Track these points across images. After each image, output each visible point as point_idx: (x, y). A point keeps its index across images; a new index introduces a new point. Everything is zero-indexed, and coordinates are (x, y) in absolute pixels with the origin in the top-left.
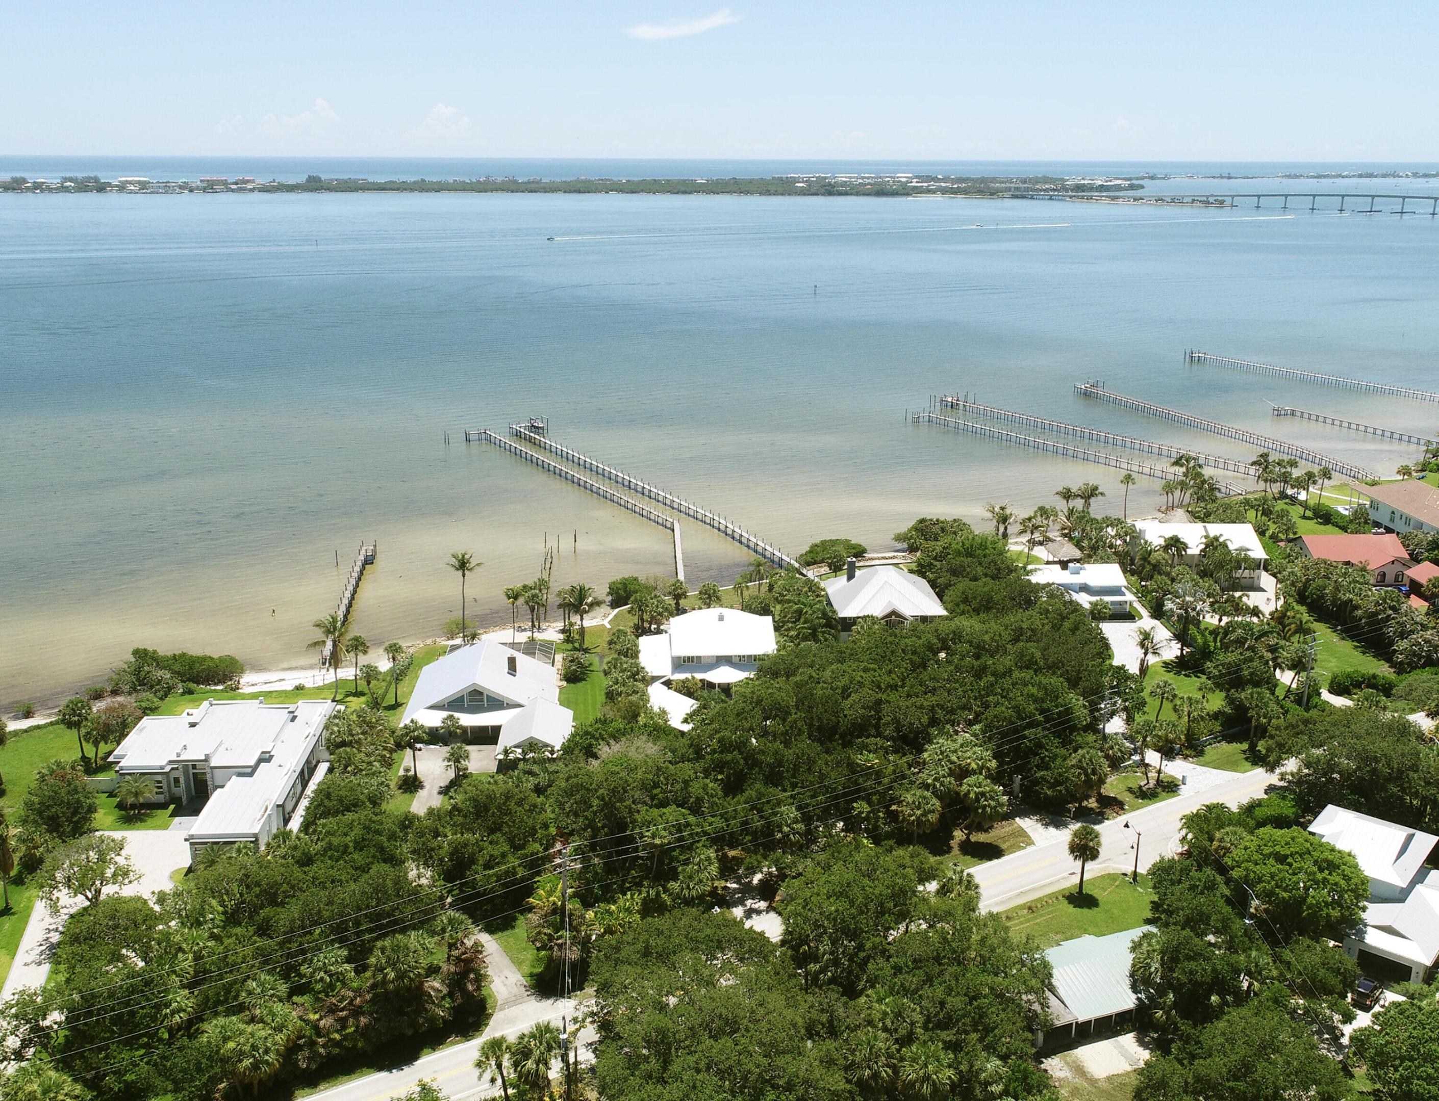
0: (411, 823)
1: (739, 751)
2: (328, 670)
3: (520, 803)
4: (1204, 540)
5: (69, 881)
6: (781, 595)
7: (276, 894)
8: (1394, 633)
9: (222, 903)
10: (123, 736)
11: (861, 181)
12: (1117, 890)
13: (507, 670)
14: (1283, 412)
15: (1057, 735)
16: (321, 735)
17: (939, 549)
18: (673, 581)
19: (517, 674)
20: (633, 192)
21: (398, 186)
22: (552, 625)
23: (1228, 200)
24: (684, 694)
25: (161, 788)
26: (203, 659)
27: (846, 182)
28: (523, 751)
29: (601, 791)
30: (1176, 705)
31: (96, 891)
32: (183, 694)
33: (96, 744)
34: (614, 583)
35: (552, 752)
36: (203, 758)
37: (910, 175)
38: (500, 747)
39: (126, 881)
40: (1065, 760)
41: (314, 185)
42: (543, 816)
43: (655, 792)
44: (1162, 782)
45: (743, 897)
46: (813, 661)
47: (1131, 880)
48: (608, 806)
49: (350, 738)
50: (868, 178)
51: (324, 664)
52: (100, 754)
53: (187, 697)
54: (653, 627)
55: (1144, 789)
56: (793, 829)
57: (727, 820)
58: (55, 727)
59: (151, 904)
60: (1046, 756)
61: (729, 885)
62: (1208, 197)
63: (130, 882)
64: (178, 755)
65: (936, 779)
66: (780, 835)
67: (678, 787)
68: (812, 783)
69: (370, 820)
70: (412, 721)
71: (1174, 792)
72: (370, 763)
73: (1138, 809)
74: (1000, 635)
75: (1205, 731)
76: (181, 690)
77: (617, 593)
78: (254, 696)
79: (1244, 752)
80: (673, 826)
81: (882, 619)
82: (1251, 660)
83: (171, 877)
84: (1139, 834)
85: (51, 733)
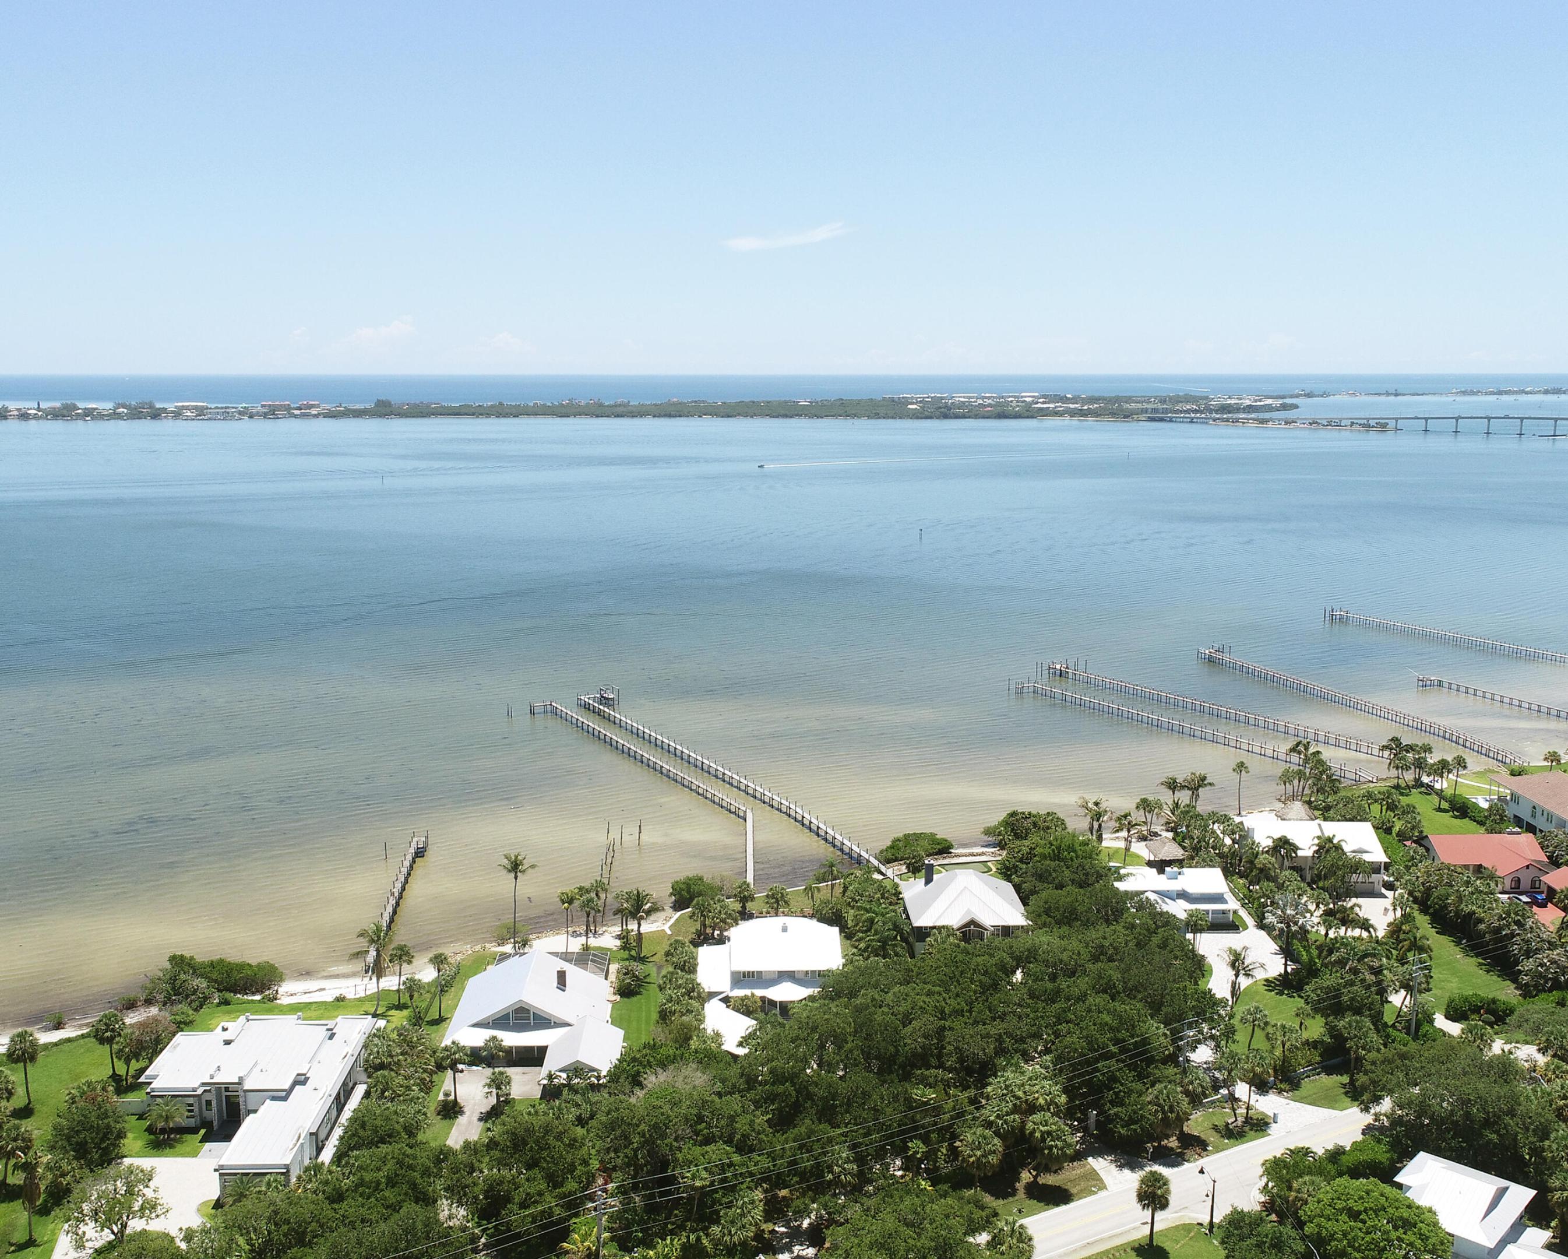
0: (446, 1157)
1: (792, 1082)
2: (371, 979)
3: (559, 1137)
4: (1316, 841)
5: (96, 1214)
6: (854, 900)
7: (304, 1233)
8: (1519, 952)
9: (249, 1242)
10: (156, 1053)
11: (980, 401)
12: (1191, 1243)
13: (555, 984)
14: (1428, 683)
15: (1133, 1067)
16: (359, 1054)
17: (1025, 850)
18: (740, 881)
19: (567, 988)
20: (729, 416)
21: (473, 410)
22: (610, 929)
23: (1392, 424)
24: (743, 1013)
25: (192, 1111)
26: (241, 967)
27: (963, 403)
28: (568, 1076)
29: (642, 1127)
30: (1268, 1034)
31: (121, 1224)
32: (219, 1005)
33: (128, 1062)
34: (677, 882)
35: (598, 1078)
36: (237, 1080)
37: (1037, 394)
38: (544, 1071)
39: (153, 1215)
40: (1141, 1095)
41: (384, 410)
42: (584, 1151)
43: (699, 1127)
44: (1251, 1118)
45: (791, 1242)
46: (878, 981)
47: (1207, 1232)
48: (648, 1142)
49: (390, 1060)
50: (989, 398)
51: (367, 972)
52: (131, 1072)
53: (223, 1007)
54: (717, 932)
55: (1231, 1127)
56: (844, 1169)
57: (774, 1160)
58: (86, 1040)
59: (178, 1242)
60: (1120, 1091)
61: (777, 1229)
62: (1368, 419)
63: (157, 1216)
64: (212, 1077)
65: (998, 1117)
66: (830, 1176)
67: (723, 1122)
68: (866, 1121)
69: (404, 1154)
70: (453, 1043)
71: (1262, 1130)
72: (408, 1088)
73: (1223, 1150)
74: (1079, 954)
75: (1303, 1062)
76: (217, 1001)
77: (679, 893)
78: (293, 1009)
79: (1344, 1086)
80: (716, 1166)
81: (958, 930)
82: (1352, 983)
83: (198, 1210)
84: (1214, 1181)
85: (82, 1046)
